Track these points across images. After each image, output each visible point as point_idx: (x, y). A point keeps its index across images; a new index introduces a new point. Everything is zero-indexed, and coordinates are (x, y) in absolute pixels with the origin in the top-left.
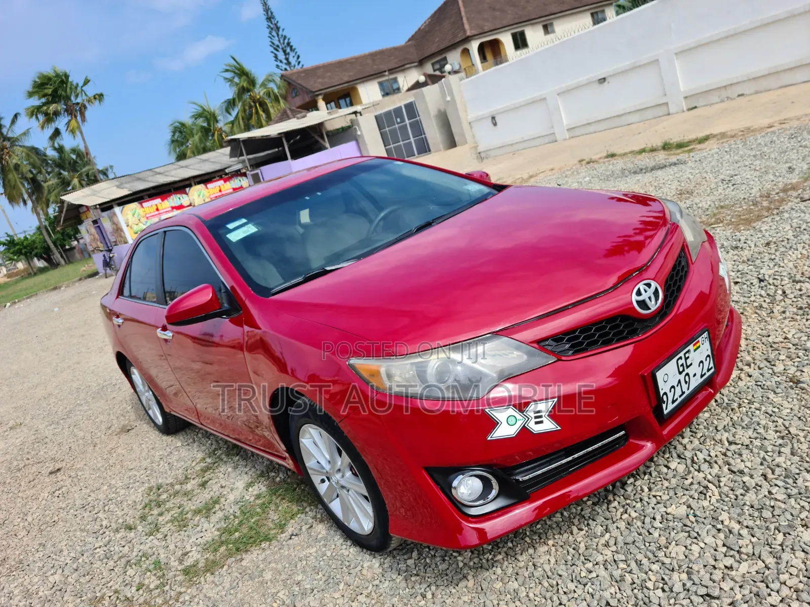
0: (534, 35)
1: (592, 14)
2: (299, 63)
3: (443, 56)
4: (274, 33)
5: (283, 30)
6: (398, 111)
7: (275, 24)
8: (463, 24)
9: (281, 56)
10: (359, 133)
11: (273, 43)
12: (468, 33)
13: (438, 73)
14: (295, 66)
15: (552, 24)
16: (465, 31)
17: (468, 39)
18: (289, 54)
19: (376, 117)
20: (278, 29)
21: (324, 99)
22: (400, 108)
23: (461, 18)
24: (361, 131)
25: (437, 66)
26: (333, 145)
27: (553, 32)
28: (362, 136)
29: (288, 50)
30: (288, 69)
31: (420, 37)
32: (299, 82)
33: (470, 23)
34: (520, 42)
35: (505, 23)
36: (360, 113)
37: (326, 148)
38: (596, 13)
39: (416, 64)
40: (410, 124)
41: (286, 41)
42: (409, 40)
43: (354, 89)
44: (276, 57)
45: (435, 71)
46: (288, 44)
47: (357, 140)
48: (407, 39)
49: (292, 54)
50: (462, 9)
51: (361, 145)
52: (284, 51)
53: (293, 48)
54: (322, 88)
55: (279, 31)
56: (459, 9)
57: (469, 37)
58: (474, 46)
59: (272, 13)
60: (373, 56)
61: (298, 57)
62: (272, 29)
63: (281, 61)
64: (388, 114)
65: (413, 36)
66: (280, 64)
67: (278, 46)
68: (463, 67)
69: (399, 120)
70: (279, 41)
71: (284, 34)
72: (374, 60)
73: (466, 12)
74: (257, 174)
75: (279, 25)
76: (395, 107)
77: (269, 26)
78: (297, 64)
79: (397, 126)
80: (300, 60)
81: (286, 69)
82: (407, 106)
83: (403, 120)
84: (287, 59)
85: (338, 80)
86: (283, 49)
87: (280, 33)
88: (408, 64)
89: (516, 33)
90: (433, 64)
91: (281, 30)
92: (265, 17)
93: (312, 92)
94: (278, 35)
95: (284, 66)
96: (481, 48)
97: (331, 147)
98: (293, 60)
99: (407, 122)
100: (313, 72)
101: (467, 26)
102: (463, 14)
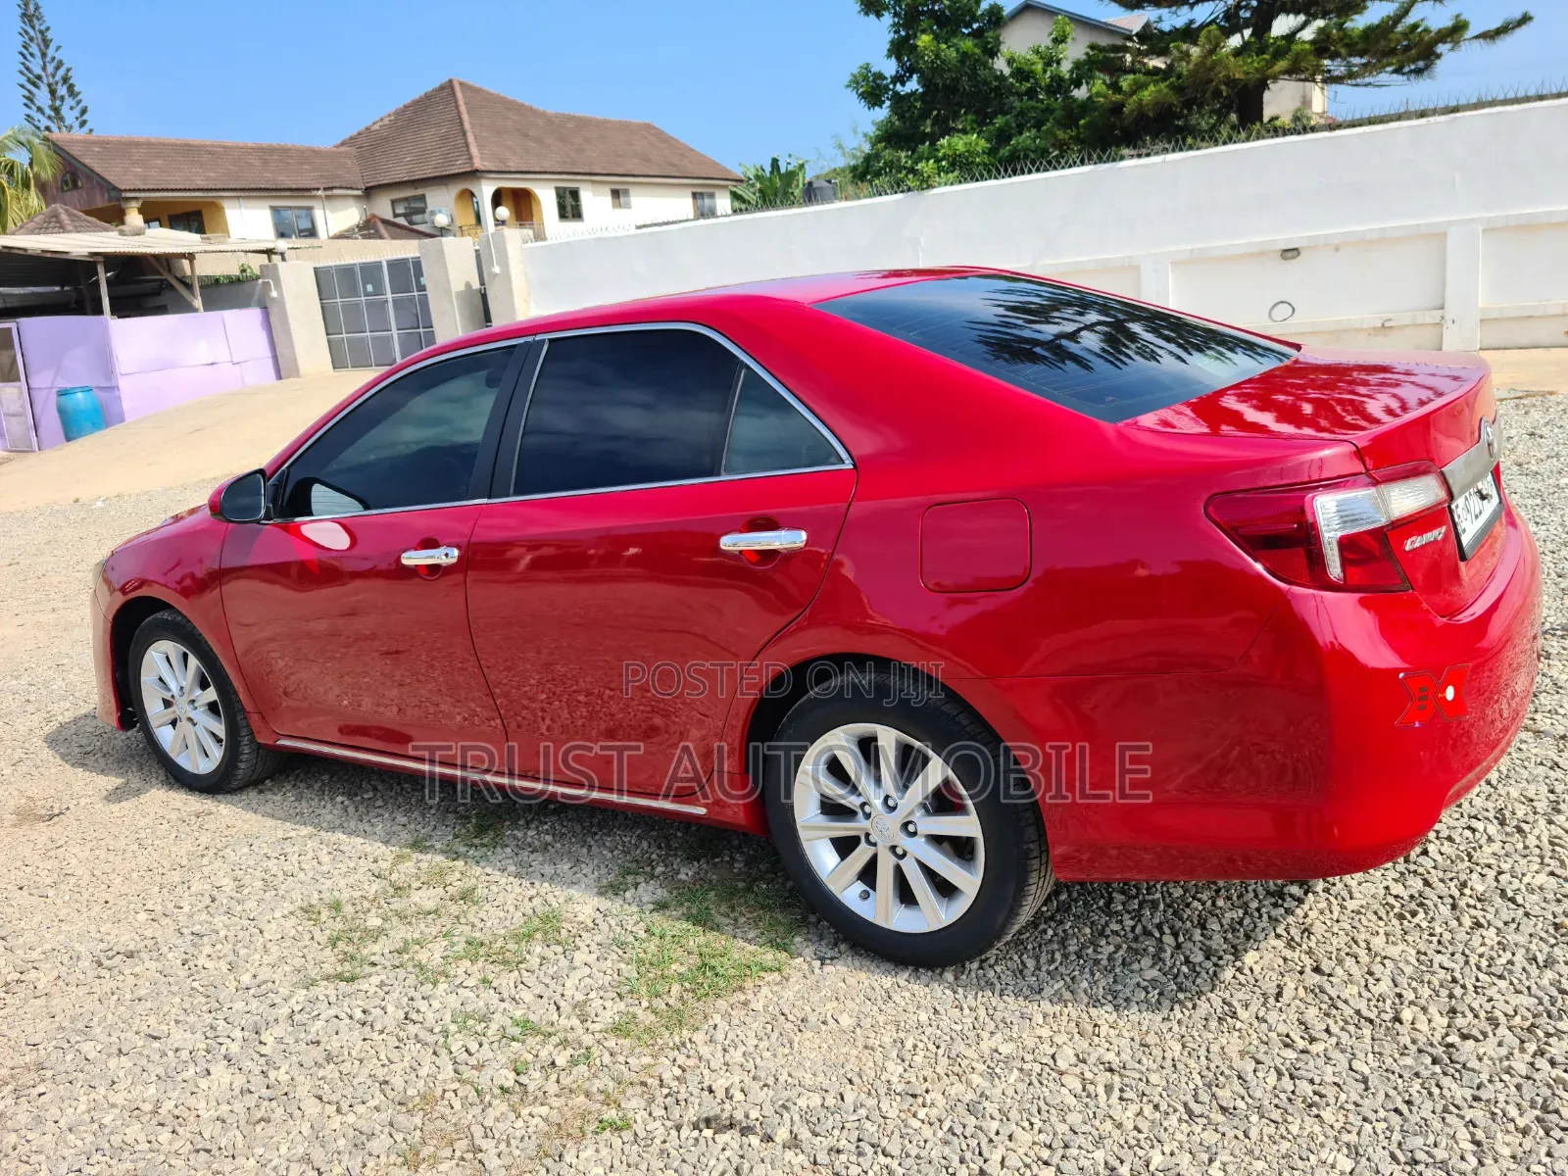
0: (595, 200)
1: (694, 195)
2: (83, 124)
3: (419, 192)
4: (34, 49)
5: (58, 48)
6: (371, 271)
7: (41, 32)
8: (467, 145)
9: (43, 97)
10: (274, 294)
11: (28, 69)
12: (478, 164)
13: (402, 221)
14: (70, 128)
15: (626, 192)
16: (471, 158)
17: (474, 174)
18: (62, 98)
19: (318, 272)
20: (46, 43)
21: (141, 211)
22: (377, 266)
23: (464, 133)
24: (281, 293)
25: (400, 210)
26: (209, 306)
27: (628, 206)
28: (281, 302)
29: (62, 91)
30: (54, 127)
31: (368, 144)
32: (87, 161)
33: (481, 147)
34: (570, 207)
35: (547, 166)
36: (282, 254)
37: (195, 310)
38: (702, 195)
39: (359, 193)
40: (395, 301)
41: (61, 72)
42: (343, 144)
43: (216, 208)
44: (30, 98)
45: (396, 215)
46: (65, 80)
47: (265, 308)
48: (339, 142)
49: (69, 102)
50: (465, 117)
51: (273, 319)
52: (53, 92)
53: (76, 89)
54: (142, 187)
55: (47, 46)
56: (459, 114)
57: (477, 170)
58: (486, 190)
59: (37, 8)
60: (266, 153)
61: (84, 111)
62: (31, 39)
63: (40, 109)
64: (347, 272)
65: (351, 138)
66: (37, 116)
67: (39, 77)
68: (458, 223)
69: (370, 288)
70: (44, 68)
71: (59, 56)
72: (265, 162)
73: (473, 126)
74: (10, 329)
75: (49, 35)
76: (364, 261)
77: (26, 32)
78: (76, 124)
79: (363, 298)
80: (85, 117)
81: (48, 129)
82: (392, 264)
83: (379, 290)
84: (57, 110)
85: (181, 181)
86: (49, 85)
87: (51, 52)
88: (341, 188)
89: (565, 189)
90: (394, 202)
91: (52, 46)
92: (20, 11)
93: (115, 188)
94: (44, 55)
95: (44, 122)
96: (497, 199)
97: (206, 310)
98: (70, 115)
99: (389, 296)
100: (122, 149)
101: (474, 150)
102: (467, 126)
